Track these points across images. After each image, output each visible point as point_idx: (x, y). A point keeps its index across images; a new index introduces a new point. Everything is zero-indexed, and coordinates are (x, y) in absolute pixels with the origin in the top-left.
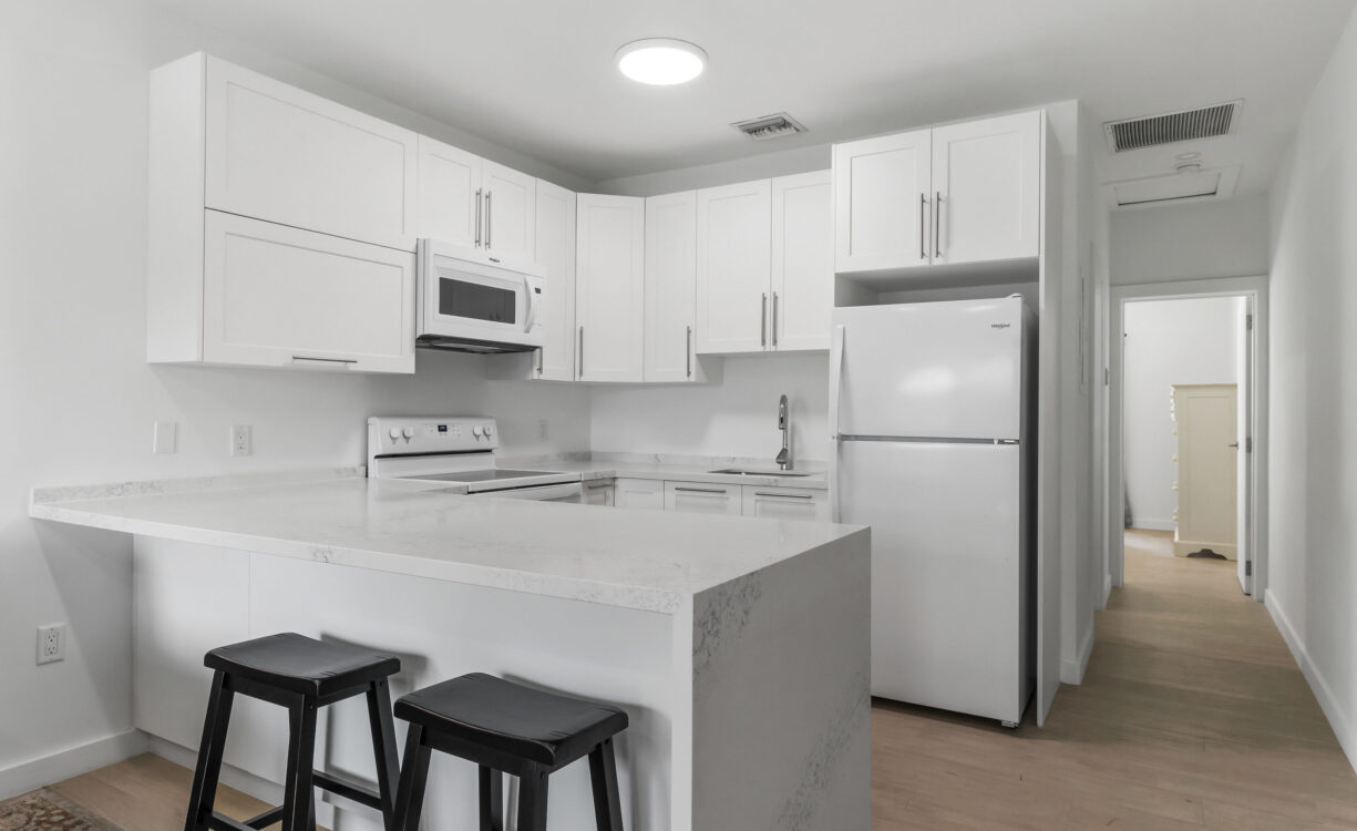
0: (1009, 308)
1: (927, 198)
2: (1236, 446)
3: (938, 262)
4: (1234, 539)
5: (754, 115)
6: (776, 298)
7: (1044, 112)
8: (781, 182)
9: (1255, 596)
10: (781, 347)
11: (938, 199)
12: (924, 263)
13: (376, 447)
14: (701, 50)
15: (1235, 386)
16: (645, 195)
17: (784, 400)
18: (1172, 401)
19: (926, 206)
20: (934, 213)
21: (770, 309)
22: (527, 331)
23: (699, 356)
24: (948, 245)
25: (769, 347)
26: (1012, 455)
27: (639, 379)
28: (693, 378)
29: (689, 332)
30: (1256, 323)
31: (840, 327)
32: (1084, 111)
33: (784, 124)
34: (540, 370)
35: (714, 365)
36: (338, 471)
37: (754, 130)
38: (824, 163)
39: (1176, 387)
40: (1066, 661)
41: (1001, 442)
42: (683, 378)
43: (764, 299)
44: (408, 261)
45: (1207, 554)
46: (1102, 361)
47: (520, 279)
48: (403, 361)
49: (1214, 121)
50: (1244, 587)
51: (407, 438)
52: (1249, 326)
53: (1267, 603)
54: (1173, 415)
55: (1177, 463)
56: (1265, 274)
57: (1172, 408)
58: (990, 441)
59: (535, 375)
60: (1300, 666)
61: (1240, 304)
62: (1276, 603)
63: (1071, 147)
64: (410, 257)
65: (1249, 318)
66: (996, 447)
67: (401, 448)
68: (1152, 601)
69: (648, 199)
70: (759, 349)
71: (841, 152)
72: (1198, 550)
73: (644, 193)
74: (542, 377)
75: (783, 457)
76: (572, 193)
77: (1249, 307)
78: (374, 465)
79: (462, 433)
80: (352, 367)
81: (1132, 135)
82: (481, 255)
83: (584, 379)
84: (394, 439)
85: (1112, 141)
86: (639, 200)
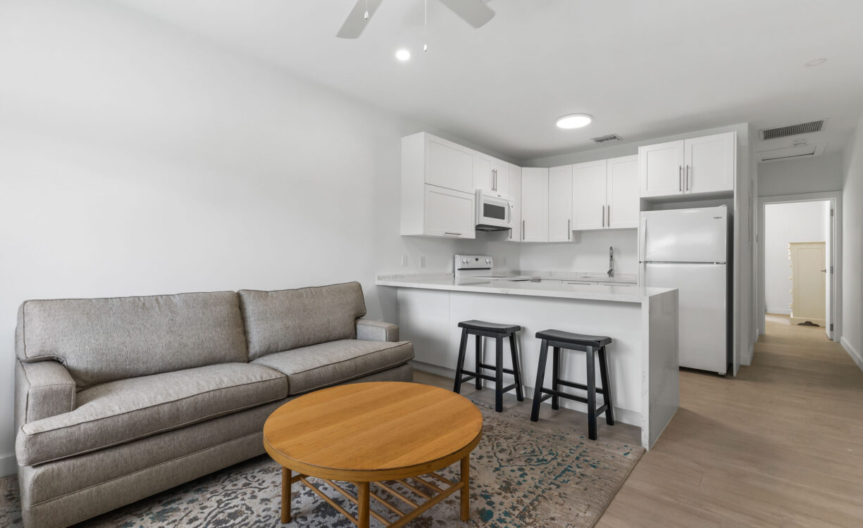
0: (722, 211)
1: (682, 167)
2: (825, 271)
3: (687, 193)
4: (824, 317)
5: (601, 135)
6: (609, 207)
7: (736, 132)
8: (611, 161)
9: (835, 340)
10: (611, 227)
11: (687, 168)
12: (681, 193)
13: (458, 265)
14: (591, 116)
15: (824, 243)
16: (549, 167)
17: (611, 248)
18: (789, 250)
19: (682, 171)
20: (685, 173)
21: (606, 212)
22: (509, 222)
23: (574, 231)
24: (692, 186)
25: (606, 227)
26: (723, 269)
27: (546, 241)
28: (571, 240)
29: (569, 221)
30: (837, 213)
31: (645, 219)
32: (751, 127)
33: (615, 138)
34: (511, 237)
35: (578, 234)
36: (447, 274)
37: (600, 140)
38: (636, 152)
39: (791, 244)
40: (743, 356)
41: (717, 263)
42: (567, 240)
43: (604, 208)
44: (473, 197)
45: (809, 324)
46: (755, 233)
47: (506, 202)
48: (471, 234)
49: (816, 126)
50: (829, 336)
51: (467, 263)
52: (832, 214)
53: (842, 343)
54: (789, 257)
55: (792, 281)
56: (841, 190)
57: (789, 254)
58: (713, 263)
59: (509, 239)
60: (858, 364)
61: (827, 205)
62: (846, 341)
63: (745, 143)
64: (474, 196)
65: (832, 211)
66: (715, 265)
67: (466, 266)
68: (779, 340)
69: (551, 169)
70: (602, 228)
71: (643, 150)
72: (804, 322)
73: (548, 166)
74: (512, 240)
75: (610, 273)
76: (520, 168)
77: (831, 205)
78: (457, 273)
79: (483, 262)
80: (460, 236)
81: (771, 134)
82: (495, 194)
83: (525, 241)
84: (464, 263)
85: (762, 136)
86: (547, 169)
